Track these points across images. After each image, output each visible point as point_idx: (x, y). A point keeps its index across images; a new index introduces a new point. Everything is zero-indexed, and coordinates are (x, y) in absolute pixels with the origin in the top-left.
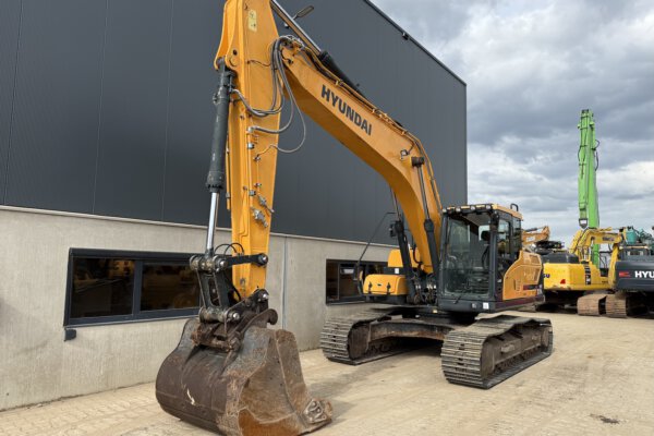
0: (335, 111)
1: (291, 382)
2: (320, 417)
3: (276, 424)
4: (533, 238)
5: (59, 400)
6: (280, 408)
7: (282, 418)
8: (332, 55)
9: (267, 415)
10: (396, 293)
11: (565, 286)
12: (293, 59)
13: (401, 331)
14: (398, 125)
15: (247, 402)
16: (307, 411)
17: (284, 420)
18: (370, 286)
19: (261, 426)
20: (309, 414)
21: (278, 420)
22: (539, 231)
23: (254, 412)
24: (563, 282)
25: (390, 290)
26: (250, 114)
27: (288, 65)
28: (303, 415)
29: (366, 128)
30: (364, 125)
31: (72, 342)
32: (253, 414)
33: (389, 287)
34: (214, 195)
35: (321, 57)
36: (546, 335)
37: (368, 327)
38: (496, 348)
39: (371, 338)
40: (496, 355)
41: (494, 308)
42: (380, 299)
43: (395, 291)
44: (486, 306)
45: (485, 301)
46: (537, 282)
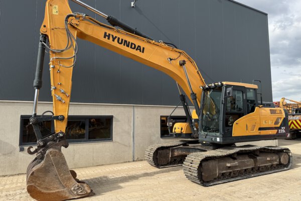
0: (115, 44)
1: (62, 175)
2: (81, 192)
3: (53, 193)
5: (18, 175)
6: (55, 186)
7: (57, 191)
8: (114, 17)
9: (48, 189)
12: (78, 23)
14: (171, 45)
15: (33, 182)
16: (72, 189)
17: (58, 192)
18: (175, 129)
19: (42, 193)
20: (74, 190)
21: (54, 191)
23: (39, 186)
26: (53, 52)
27: (76, 26)
28: (71, 191)
29: (140, 50)
30: (139, 48)
31: (23, 152)
32: (38, 188)
33: (182, 129)
34: (36, 90)
35: (108, 19)
36: (284, 157)
37: (170, 150)
38: (222, 164)
39: (172, 155)
40: (221, 168)
41: (222, 141)
42: (179, 135)
43: (184, 132)
44: (218, 140)
45: (218, 137)
46: (279, 125)
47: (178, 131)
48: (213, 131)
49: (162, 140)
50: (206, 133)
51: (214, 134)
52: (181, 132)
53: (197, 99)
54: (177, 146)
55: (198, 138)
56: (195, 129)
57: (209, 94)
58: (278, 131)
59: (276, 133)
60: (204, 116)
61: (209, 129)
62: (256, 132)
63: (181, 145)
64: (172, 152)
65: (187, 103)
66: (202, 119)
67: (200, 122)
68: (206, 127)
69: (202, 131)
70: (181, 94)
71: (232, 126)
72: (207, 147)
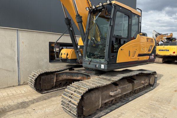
4: (166, 37)
10: (70, 58)
11: (175, 54)
13: (73, 76)
18: (62, 54)
22: (168, 35)
24: (174, 53)
25: (68, 57)
33: (67, 55)
36: (152, 79)
37: (54, 75)
38: (105, 93)
39: (56, 80)
40: (104, 97)
41: (106, 68)
42: (65, 60)
43: (70, 57)
44: (103, 66)
45: (102, 64)
46: (150, 52)
47: (64, 56)
48: (97, 58)
49: (50, 64)
50: (90, 59)
51: (98, 60)
52: (67, 58)
53: (83, 23)
54: (62, 71)
55: (82, 63)
56: (80, 55)
57: (95, 19)
58: (150, 57)
59: (148, 58)
60: (89, 42)
61: (93, 55)
62: (136, 58)
63: (66, 69)
64: (57, 76)
65: (72, 28)
66: (87, 45)
67: (85, 48)
68: (90, 53)
69: (86, 57)
70: (66, 17)
71: (117, 52)
72: (90, 72)
